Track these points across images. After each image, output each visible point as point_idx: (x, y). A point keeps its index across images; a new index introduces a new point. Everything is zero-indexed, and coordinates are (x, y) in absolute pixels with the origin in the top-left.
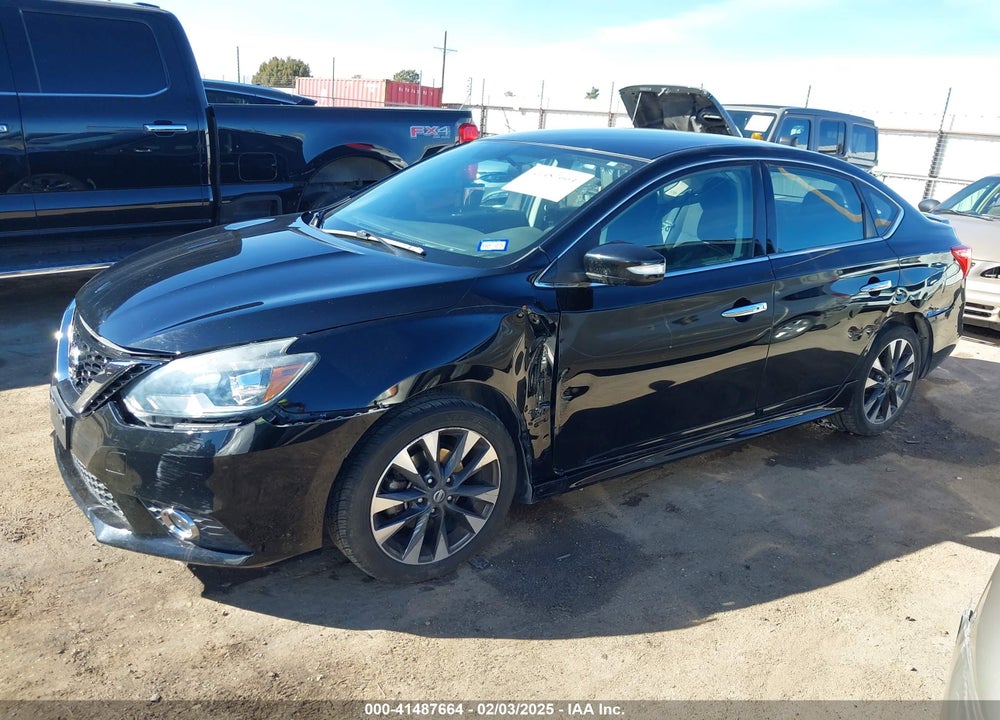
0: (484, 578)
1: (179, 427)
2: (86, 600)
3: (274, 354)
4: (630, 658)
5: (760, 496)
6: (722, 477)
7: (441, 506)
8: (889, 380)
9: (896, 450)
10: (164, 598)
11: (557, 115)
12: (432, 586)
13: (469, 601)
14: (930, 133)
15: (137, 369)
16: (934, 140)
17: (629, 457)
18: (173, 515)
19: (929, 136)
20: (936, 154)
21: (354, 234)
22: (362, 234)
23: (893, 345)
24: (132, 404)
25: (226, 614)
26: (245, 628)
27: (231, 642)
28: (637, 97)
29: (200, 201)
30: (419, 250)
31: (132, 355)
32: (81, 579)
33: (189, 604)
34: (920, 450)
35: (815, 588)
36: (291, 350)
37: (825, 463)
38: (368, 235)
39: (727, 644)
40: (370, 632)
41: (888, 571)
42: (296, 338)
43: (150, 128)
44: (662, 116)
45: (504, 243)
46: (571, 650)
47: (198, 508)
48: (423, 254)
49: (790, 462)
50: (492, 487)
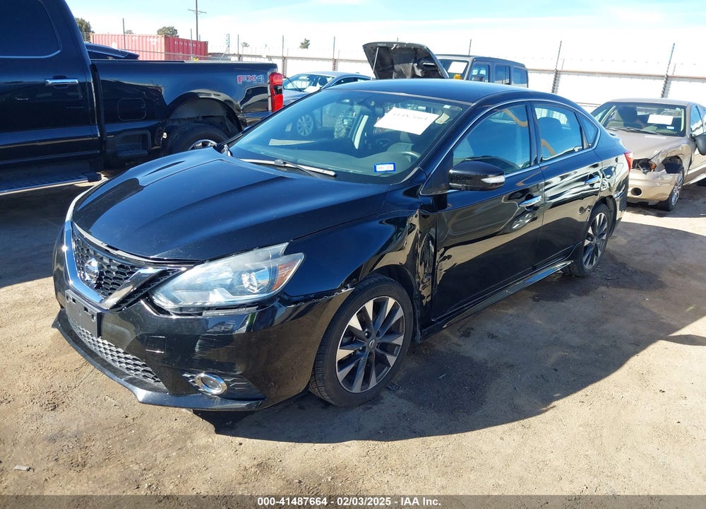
0: (400, 397)
1: (205, 313)
2: (133, 447)
3: (276, 256)
4: (517, 438)
5: (539, 322)
6: (511, 311)
7: (373, 351)
8: (595, 240)
9: (603, 285)
10: (190, 438)
11: (295, 61)
12: (370, 406)
13: (398, 413)
14: (548, 71)
15: (164, 273)
16: (553, 76)
17: (469, 305)
18: (205, 378)
19: (549, 74)
20: (554, 85)
21: (273, 163)
22: (279, 162)
23: (598, 217)
24: (161, 299)
25: (241, 444)
26: (259, 452)
27: (256, 462)
28: (375, 51)
29: (91, 136)
30: (333, 173)
31: (154, 263)
32: (120, 432)
33: (210, 440)
34: (617, 284)
35: (601, 379)
36: (287, 252)
37: (567, 297)
38: (285, 163)
39: (568, 420)
40: (346, 443)
41: (635, 362)
42: (287, 243)
43: (50, 82)
44: (393, 63)
45: (392, 166)
46: (479, 438)
47: (230, 371)
48: (335, 176)
49: (548, 299)
50: (400, 334)
